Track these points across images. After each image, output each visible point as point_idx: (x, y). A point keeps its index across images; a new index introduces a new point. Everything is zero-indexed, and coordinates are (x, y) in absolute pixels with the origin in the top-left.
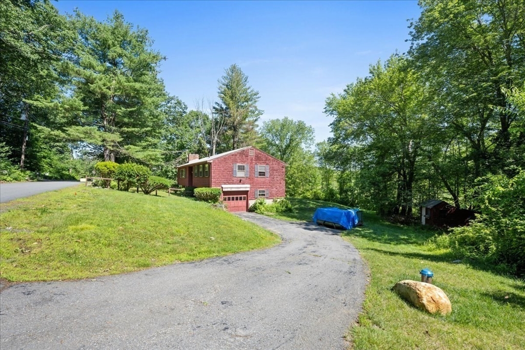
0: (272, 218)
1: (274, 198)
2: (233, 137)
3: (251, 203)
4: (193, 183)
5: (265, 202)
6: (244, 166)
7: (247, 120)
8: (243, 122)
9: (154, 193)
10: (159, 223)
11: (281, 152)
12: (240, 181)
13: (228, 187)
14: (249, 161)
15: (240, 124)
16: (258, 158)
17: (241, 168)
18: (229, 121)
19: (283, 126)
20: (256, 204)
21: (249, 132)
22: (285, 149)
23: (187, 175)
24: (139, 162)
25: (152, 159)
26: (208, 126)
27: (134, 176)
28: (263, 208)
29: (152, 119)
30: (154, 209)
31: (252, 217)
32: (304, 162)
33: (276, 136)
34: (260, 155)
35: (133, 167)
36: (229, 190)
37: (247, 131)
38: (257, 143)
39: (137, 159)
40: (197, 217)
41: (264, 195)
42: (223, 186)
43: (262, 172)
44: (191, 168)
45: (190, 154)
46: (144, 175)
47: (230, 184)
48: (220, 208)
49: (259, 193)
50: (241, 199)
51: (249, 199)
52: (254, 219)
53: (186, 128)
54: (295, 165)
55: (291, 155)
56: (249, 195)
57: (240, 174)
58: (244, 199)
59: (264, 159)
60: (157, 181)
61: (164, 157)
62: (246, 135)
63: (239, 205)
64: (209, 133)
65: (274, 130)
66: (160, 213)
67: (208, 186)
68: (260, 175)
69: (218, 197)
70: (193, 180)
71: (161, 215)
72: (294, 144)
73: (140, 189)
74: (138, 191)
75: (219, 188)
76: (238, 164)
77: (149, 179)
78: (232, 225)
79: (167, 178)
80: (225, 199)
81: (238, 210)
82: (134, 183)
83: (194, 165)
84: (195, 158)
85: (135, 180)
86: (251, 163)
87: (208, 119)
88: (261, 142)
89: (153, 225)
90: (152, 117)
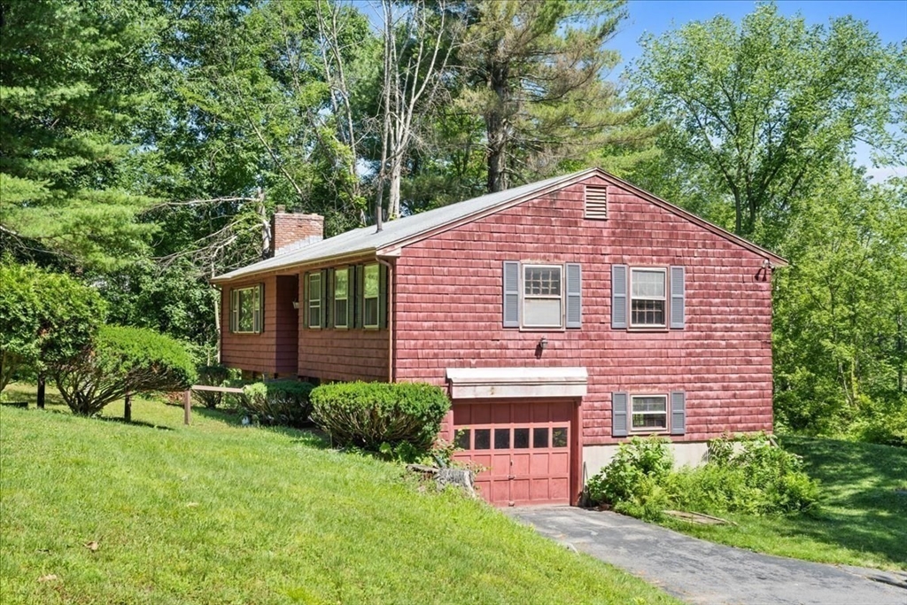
0: (709, 545)
1: (714, 437)
2: (493, 122)
3: (596, 462)
4: (301, 357)
5: (665, 459)
6: (556, 275)
7: (560, 31)
8: (543, 42)
9: (115, 408)
10: (207, 556)
11: (736, 191)
12: (539, 349)
13: (474, 381)
14: (583, 245)
15: (527, 52)
16: (628, 232)
17: (544, 284)
18: (471, 40)
19: (749, 54)
20: (617, 467)
21: (574, 95)
22: (763, 173)
23: (272, 320)
24: (41, 255)
25: (100, 240)
26: (364, 70)
27: (30, 329)
28: (657, 491)
29: (94, 39)
30: (160, 488)
31: (602, 532)
32: (866, 247)
33: (712, 108)
34: (637, 217)
35: (21, 281)
36: (483, 393)
37: (560, 89)
38: (615, 147)
39: (25, 240)
40: (362, 528)
41: (661, 421)
42: (455, 374)
43: (649, 304)
44: (288, 284)
45: (282, 214)
46: (77, 320)
47: (486, 365)
48: (452, 487)
49: (632, 412)
50: (541, 439)
51: (581, 439)
52: (616, 544)
53: (254, 79)
54: (816, 263)
55: (795, 211)
56: (581, 421)
57: (538, 313)
58: (556, 444)
59: (659, 235)
60: (135, 352)
61: (155, 227)
62: (554, 112)
63: (535, 472)
64: (370, 105)
65: (701, 79)
66: (197, 509)
67: (380, 372)
68: (638, 318)
69: (428, 427)
70: (301, 341)
71: (203, 520)
72: (810, 145)
73: (51, 390)
74: (41, 402)
75: (432, 382)
76: (528, 263)
77: (98, 339)
78: (527, 574)
79: (163, 329)
80: (463, 441)
81: (530, 499)
82: (30, 360)
83: (308, 268)
84: (302, 232)
85: (33, 348)
86: (594, 257)
87: (362, 31)
88: (632, 146)
89: (184, 566)
90: (93, 31)
